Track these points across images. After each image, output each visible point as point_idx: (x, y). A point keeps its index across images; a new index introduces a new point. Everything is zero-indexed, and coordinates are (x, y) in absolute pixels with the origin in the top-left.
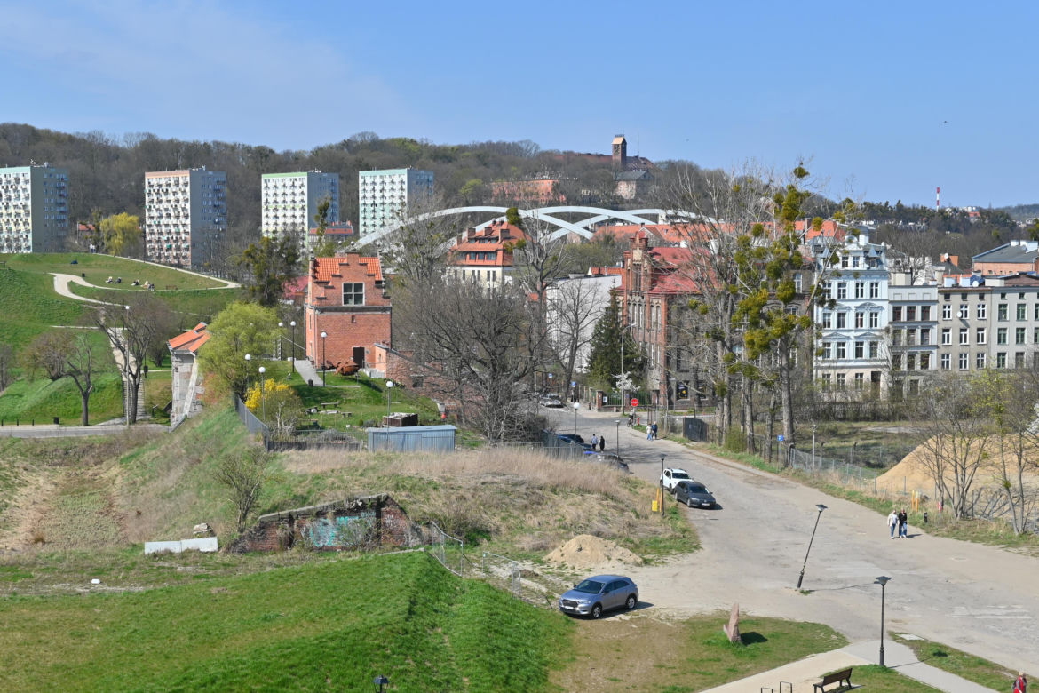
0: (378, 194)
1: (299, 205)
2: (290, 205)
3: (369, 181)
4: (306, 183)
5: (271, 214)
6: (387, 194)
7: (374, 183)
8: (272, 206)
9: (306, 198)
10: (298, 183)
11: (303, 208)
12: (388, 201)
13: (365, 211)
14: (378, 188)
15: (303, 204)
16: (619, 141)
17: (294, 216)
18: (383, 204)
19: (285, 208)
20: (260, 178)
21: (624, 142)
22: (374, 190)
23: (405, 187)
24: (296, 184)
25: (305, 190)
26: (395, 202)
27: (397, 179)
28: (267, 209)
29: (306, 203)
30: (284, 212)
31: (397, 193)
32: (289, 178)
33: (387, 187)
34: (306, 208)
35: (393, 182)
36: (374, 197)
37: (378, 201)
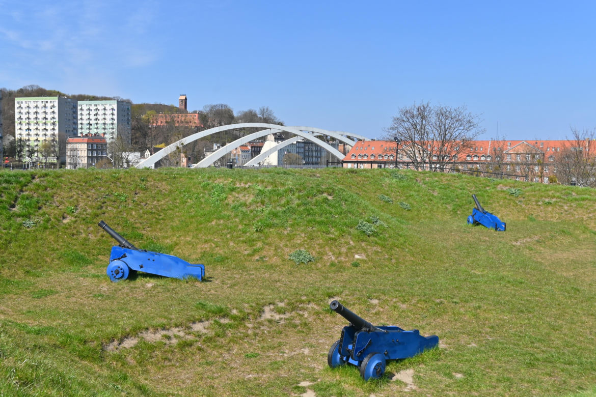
0: (92, 117)
1: (49, 122)
2: (41, 121)
3: (85, 108)
4: (56, 104)
5: (24, 127)
6: (100, 117)
7: (89, 109)
8: (24, 121)
9: (56, 116)
10: (49, 105)
11: (54, 124)
12: (101, 122)
13: (81, 128)
14: (93, 113)
15: (54, 120)
16: (183, 98)
17: (45, 129)
18: (97, 124)
19: (37, 123)
20: (14, 100)
21: (186, 99)
22: (89, 114)
23: (115, 112)
24: (47, 105)
25: (56, 110)
26: (106, 122)
27: (108, 107)
28: (20, 123)
29: (57, 120)
30: (36, 126)
31: (109, 117)
32: (40, 101)
33: (100, 112)
34: (57, 123)
35: (105, 109)
36: (89, 119)
37: (92, 122)
